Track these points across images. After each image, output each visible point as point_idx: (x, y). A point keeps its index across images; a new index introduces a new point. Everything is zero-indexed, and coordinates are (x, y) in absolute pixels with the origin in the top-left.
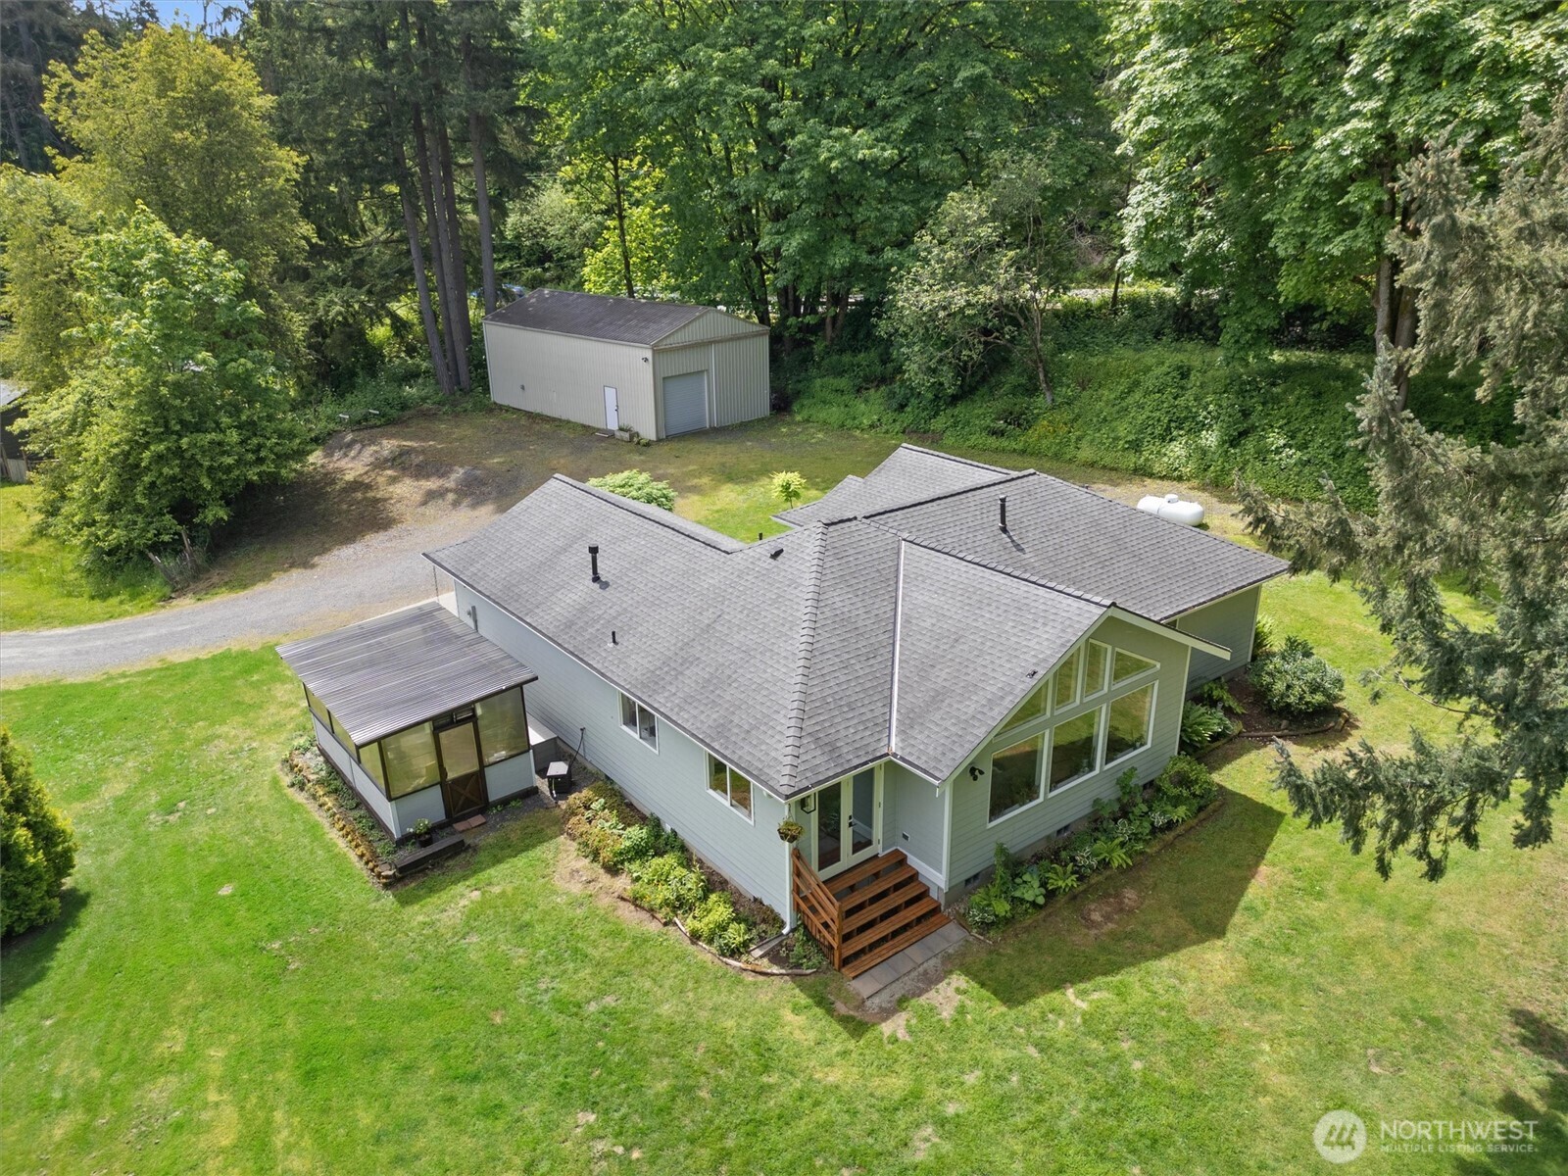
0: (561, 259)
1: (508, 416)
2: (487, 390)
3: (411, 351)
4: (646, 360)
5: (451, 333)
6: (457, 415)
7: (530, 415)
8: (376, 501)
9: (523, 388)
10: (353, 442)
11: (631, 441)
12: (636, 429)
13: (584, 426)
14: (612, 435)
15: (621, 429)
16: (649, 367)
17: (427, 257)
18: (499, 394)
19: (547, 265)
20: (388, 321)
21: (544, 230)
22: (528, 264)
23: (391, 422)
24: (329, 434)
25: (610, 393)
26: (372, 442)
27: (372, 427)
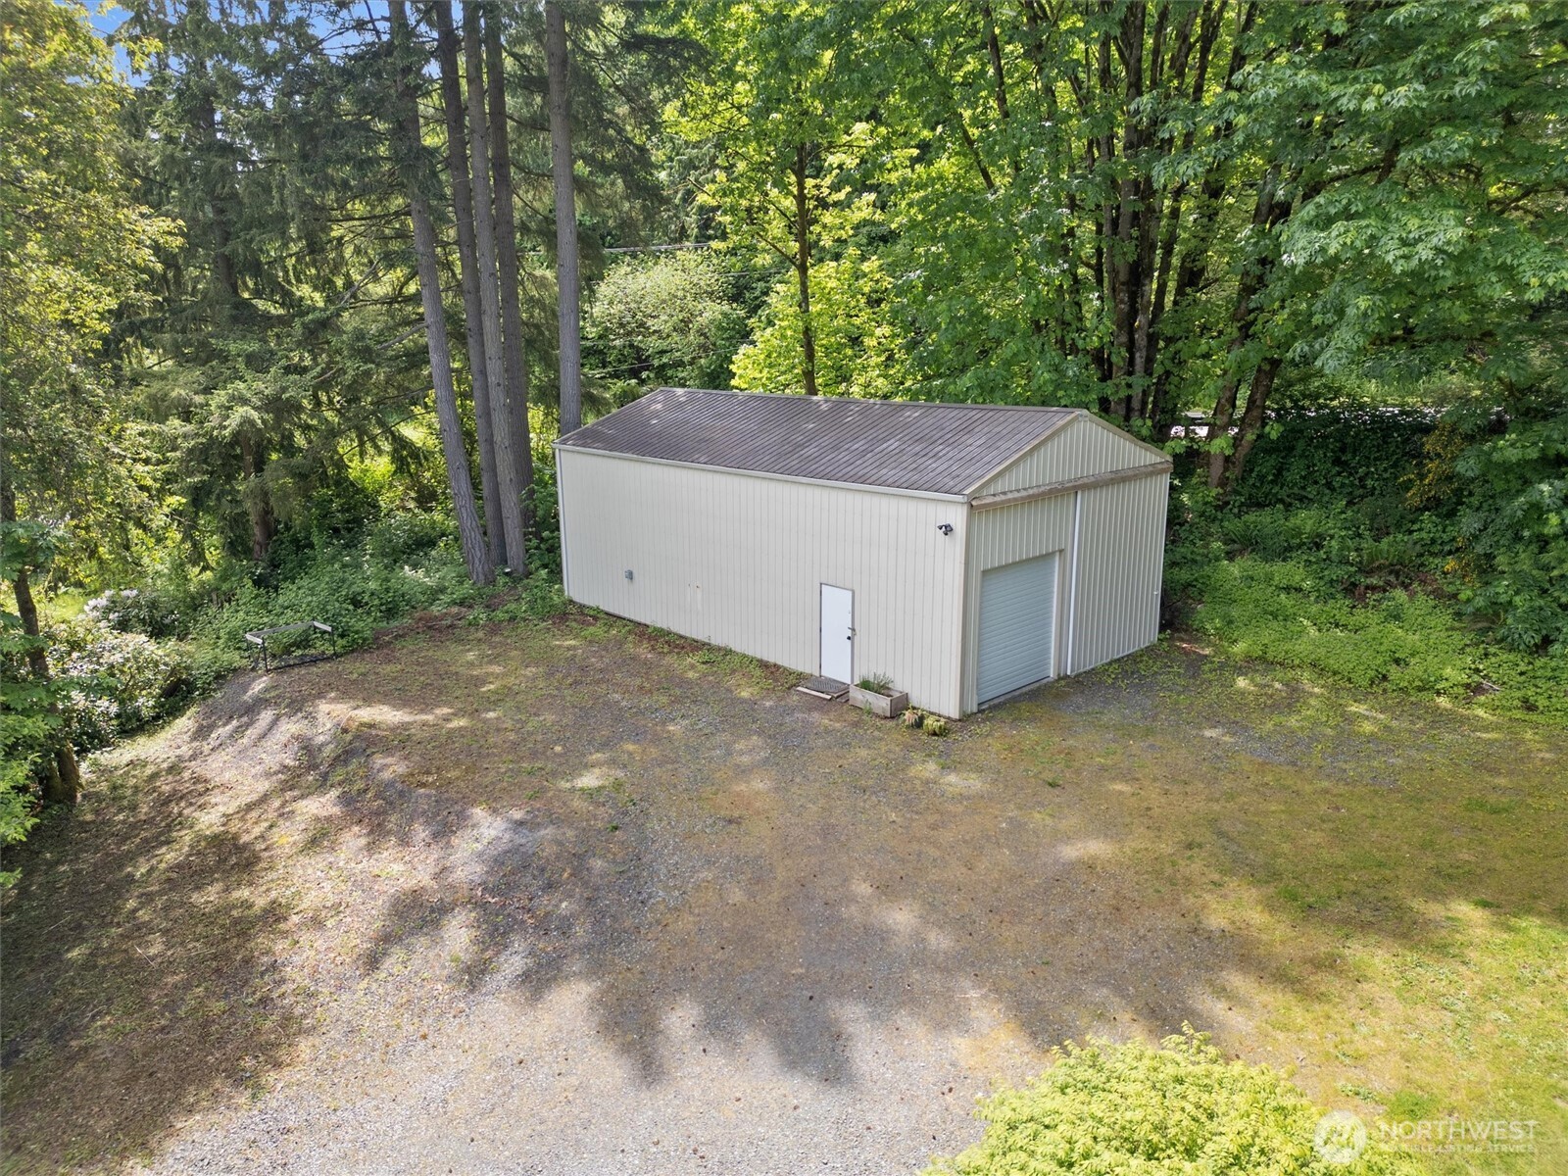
0: (663, 367)
1: (596, 630)
2: (556, 572)
3: (426, 498)
4: (948, 530)
5: (493, 469)
6: (494, 628)
7: (642, 631)
8: (244, 926)
9: (630, 576)
10: (260, 703)
11: (895, 715)
12: (901, 685)
13: (764, 665)
14: (839, 695)
15: (865, 685)
16: (957, 545)
17: (457, 332)
18: (580, 583)
19: (644, 375)
20: (386, 447)
21: (642, 325)
22: (616, 375)
23: (357, 647)
24: (218, 676)
25: (837, 603)
26: (297, 705)
27: (314, 661)
